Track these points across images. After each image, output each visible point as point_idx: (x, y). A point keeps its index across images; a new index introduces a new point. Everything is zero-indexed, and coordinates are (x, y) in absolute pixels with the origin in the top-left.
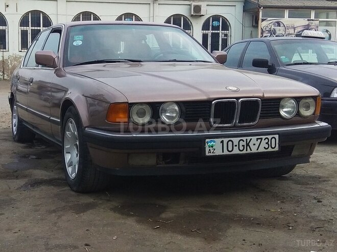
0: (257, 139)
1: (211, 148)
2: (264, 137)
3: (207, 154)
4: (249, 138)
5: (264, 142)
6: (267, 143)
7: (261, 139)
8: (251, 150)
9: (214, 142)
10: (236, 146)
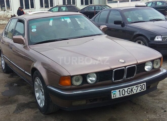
0: (136, 87)
1: (114, 95)
2: (139, 85)
3: (113, 98)
4: (132, 87)
5: (139, 87)
6: (141, 88)
7: (138, 86)
8: (133, 92)
9: (116, 91)
10: (126, 92)
